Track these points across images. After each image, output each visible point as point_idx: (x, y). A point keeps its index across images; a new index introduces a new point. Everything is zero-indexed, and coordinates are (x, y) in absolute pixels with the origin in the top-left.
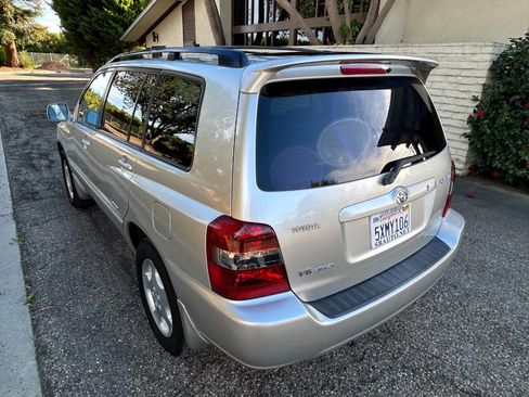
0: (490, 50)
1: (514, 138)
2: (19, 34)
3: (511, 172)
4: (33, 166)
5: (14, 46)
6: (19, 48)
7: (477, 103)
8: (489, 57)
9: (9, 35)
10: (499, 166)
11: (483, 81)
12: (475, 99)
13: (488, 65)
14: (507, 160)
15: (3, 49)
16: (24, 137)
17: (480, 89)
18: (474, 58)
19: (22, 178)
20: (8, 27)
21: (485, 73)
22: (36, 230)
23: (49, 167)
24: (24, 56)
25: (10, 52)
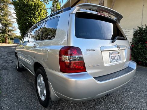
0: (133, 30)
1: (143, 52)
2: (9, 35)
3: (144, 62)
4: (7, 62)
5: (7, 38)
6: (8, 39)
7: (131, 44)
8: (133, 32)
9: (6, 35)
10: (141, 60)
11: (132, 38)
12: (131, 43)
13: (133, 34)
14: (142, 58)
15: (4, 39)
16: (6, 57)
17: (132, 40)
18: (129, 32)
19: (3, 65)
20: (6, 34)
21: (132, 36)
22: (5, 76)
23: (12, 63)
24: (9, 41)
25: (6, 39)
